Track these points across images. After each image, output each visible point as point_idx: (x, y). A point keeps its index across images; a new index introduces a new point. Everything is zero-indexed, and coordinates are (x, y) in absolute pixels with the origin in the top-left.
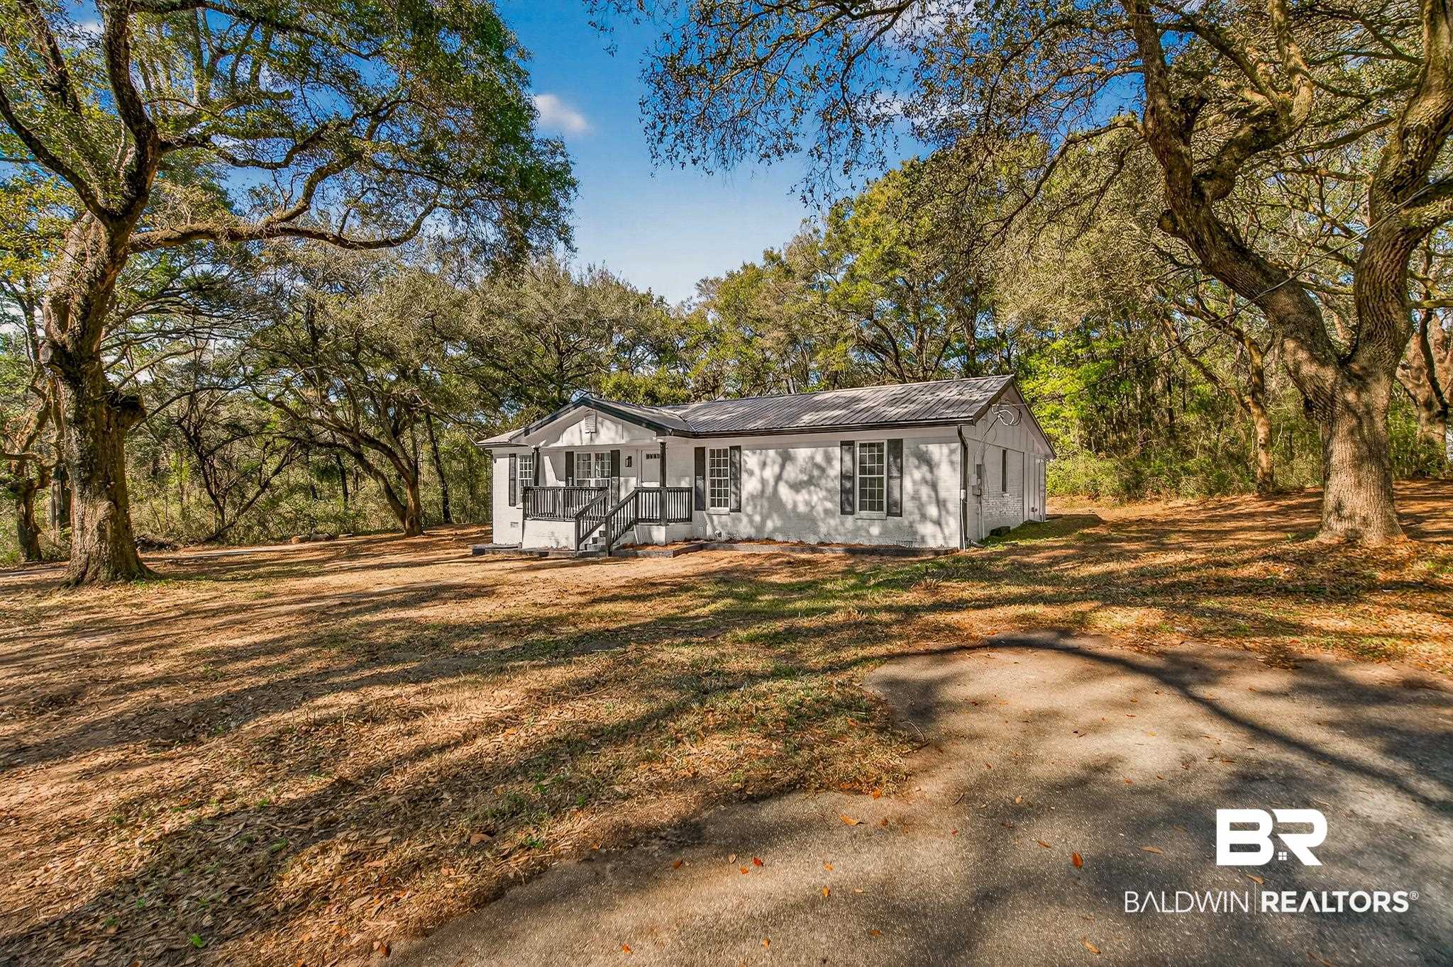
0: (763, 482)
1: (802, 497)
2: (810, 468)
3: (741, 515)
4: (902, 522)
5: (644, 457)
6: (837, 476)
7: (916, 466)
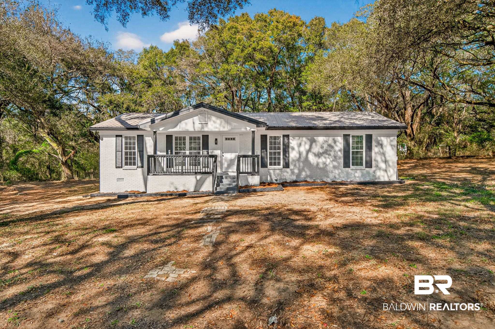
0: (300, 154)
1: (321, 160)
2: (325, 146)
3: (288, 170)
4: (371, 170)
5: (224, 139)
6: (340, 151)
7: (376, 146)
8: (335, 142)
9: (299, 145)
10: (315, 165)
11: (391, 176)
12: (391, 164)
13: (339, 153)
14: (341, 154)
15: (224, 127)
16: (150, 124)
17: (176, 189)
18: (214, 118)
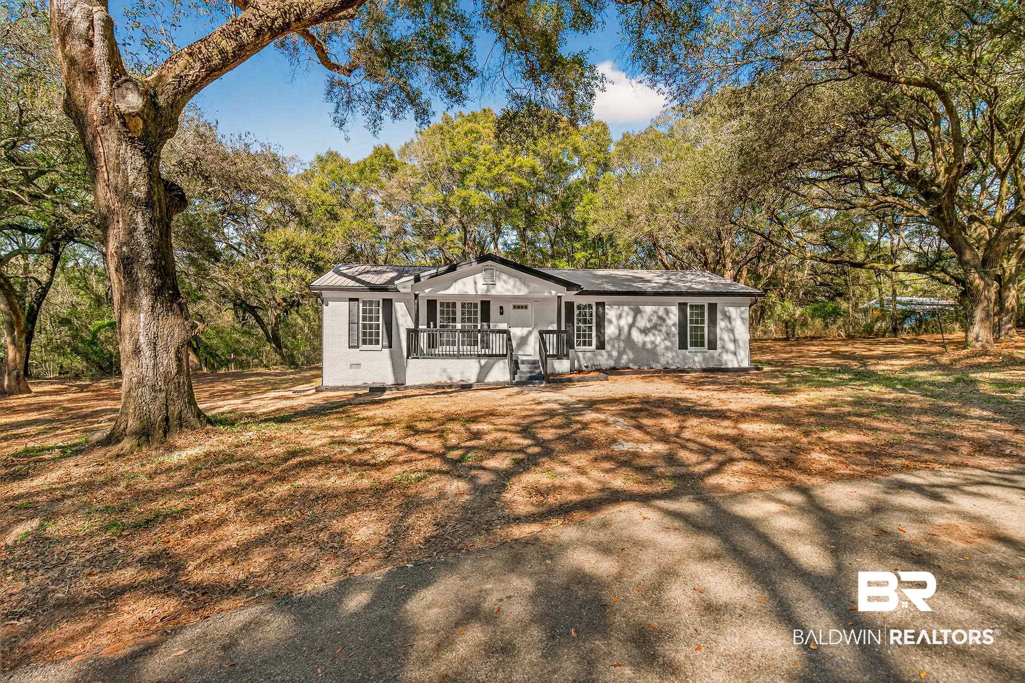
0: (620, 329)
1: (649, 338)
2: (655, 319)
3: (603, 352)
4: (715, 353)
5: (512, 307)
6: (674, 325)
7: (722, 320)
8: (667, 312)
9: (620, 317)
10: (640, 345)
11: (742, 360)
12: (741, 344)
13: (673, 329)
14: (675, 330)
15: (519, 290)
16: (413, 282)
17: (451, 379)
18: (504, 277)
